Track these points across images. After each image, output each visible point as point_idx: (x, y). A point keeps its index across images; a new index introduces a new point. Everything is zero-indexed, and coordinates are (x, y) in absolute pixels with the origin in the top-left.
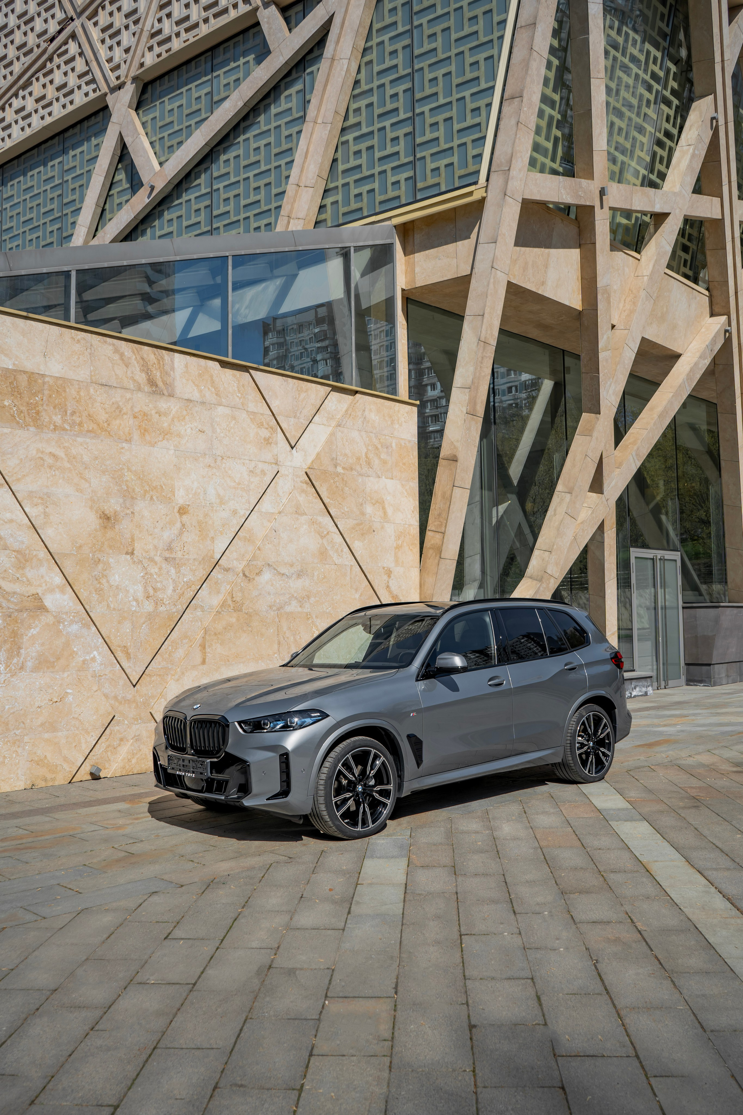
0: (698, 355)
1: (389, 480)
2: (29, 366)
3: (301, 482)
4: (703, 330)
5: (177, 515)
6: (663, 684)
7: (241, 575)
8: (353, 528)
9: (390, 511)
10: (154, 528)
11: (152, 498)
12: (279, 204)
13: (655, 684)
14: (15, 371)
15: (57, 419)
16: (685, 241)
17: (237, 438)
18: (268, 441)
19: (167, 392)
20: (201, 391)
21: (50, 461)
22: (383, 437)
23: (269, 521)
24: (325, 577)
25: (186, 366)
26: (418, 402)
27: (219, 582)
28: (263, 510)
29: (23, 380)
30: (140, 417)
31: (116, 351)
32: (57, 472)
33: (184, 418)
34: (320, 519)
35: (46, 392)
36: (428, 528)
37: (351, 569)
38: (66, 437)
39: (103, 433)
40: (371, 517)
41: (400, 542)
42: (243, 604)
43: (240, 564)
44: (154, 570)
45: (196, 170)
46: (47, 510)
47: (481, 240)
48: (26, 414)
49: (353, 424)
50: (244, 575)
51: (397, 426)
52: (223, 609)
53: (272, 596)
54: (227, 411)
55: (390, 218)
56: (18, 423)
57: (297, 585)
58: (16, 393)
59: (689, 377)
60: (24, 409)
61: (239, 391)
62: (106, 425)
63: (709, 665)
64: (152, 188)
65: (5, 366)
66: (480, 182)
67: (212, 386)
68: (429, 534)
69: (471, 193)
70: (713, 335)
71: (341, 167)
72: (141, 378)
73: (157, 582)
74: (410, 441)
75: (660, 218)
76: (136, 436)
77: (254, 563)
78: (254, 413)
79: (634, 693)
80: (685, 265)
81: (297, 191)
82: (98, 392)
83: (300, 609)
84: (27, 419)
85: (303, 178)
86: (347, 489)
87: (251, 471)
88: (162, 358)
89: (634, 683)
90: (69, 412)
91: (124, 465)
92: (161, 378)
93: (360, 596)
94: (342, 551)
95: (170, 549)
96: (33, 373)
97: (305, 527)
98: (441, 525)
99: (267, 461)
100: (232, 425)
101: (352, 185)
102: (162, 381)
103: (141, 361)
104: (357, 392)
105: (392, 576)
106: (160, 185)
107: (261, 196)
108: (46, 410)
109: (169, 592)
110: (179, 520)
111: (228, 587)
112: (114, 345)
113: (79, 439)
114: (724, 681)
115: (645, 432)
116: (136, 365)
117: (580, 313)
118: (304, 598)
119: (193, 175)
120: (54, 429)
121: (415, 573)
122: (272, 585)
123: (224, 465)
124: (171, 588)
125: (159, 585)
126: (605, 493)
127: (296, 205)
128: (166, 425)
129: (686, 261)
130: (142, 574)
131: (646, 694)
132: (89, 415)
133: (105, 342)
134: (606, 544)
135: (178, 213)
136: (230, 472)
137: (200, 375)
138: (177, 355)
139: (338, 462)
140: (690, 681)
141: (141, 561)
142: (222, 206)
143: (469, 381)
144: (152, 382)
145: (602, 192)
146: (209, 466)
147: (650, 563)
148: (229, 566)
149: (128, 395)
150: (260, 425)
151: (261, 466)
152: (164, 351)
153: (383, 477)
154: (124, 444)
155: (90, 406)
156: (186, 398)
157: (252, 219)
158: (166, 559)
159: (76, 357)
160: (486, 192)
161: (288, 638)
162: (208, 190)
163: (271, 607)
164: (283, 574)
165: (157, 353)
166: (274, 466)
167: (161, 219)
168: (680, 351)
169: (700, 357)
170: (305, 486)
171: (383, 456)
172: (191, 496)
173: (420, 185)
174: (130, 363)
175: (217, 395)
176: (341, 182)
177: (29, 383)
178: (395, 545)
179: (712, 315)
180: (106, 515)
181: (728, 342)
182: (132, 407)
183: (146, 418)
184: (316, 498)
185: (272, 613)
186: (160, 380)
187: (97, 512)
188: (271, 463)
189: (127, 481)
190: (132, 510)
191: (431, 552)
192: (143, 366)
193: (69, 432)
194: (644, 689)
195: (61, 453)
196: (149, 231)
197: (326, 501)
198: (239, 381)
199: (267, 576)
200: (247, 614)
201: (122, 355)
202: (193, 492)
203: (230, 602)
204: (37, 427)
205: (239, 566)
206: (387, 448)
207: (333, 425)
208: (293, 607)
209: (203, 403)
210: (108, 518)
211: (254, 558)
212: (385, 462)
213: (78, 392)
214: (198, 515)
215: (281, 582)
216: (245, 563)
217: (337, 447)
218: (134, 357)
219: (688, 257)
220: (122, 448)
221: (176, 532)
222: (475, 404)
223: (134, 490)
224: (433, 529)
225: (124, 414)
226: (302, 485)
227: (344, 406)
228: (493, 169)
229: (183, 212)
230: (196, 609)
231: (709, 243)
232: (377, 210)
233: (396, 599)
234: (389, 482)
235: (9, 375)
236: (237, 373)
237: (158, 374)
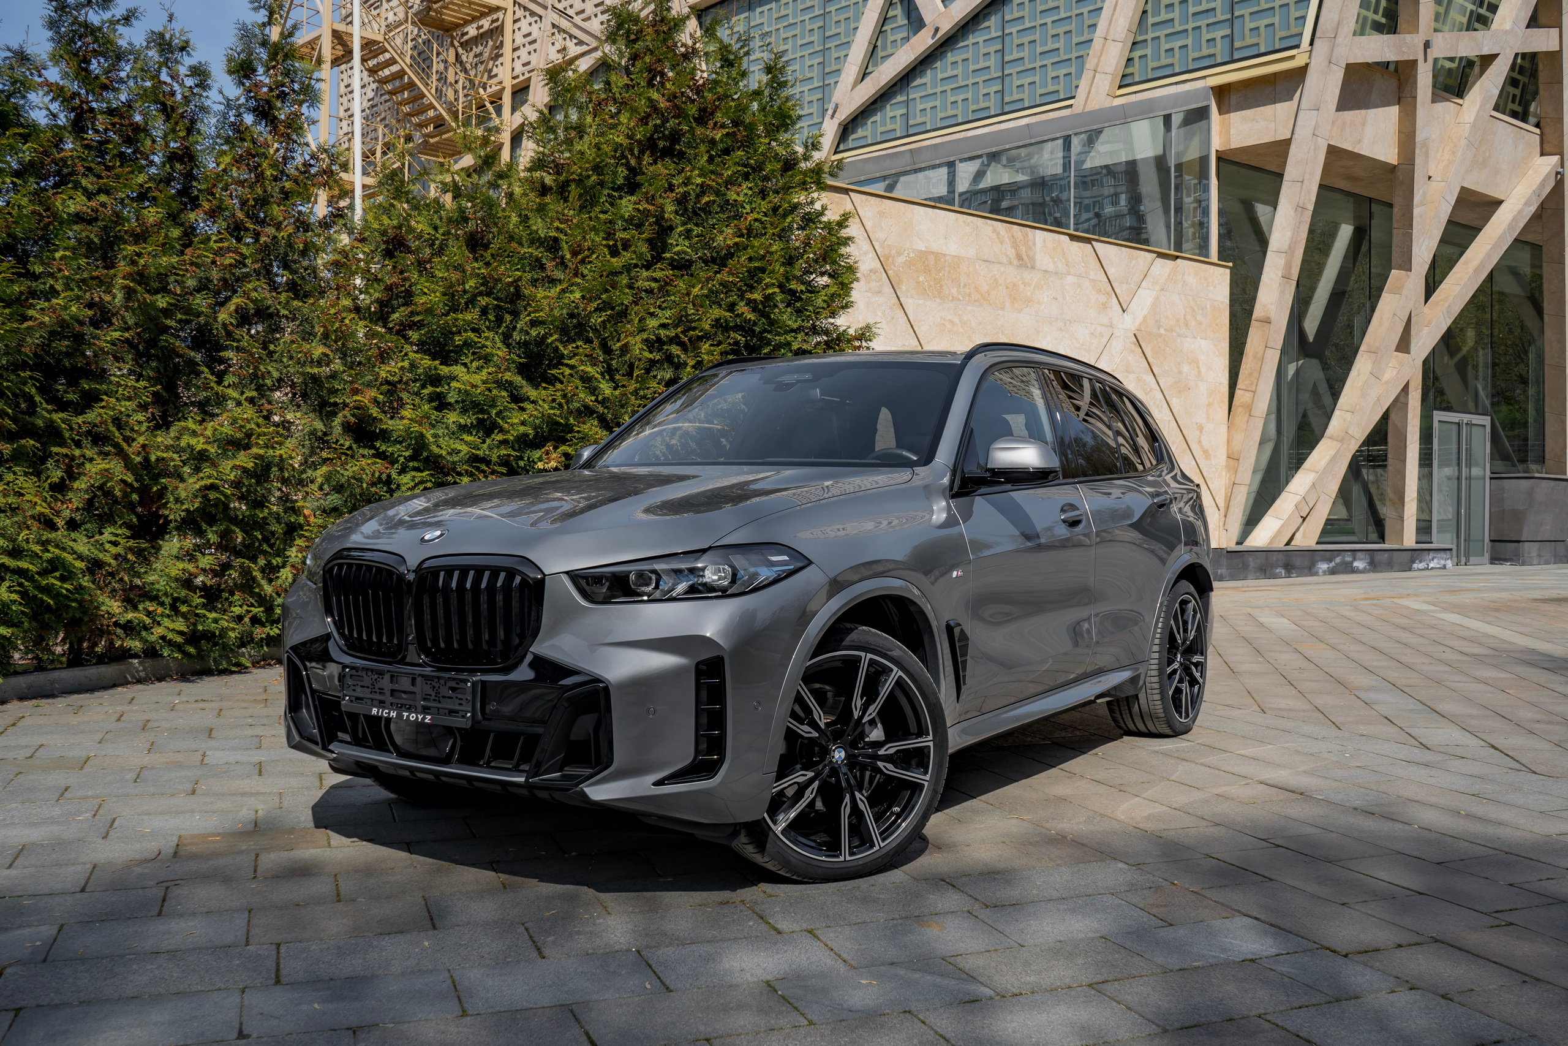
0: (1523, 201)
2: (935, 247)
3: (1131, 341)
4: (1530, 172)
6: (1463, 560)
8: (1172, 386)
9: (1203, 370)
12: (1080, 53)
13: (1455, 559)
14: (927, 252)
15: (954, 291)
16: (1516, 75)
17: (1082, 304)
18: (1105, 306)
19: (1030, 264)
20: (1055, 263)
21: (949, 326)
22: (1200, 300)
25: (1044, 241)
26: (1231, 264)
29: (931, 258)
30: (1011, 287)
31: (994, 231)
32: (954, 336)
33: (1042, 288)
34: (1145, 377)
35: (947, 269)
36: (1238, 386)
37: (1169, 425)
38: (960, 306)
39: (985, 302)
40: (1187, 375)
41: (1212, 400)
45: (985, 11)
47: (1302, 106)
48: (934, 288)
49: (1174, 287)
51: (1211, 288)
54: (1074, 280)
55: (1204, 77)
56: (929, 296)
58: (927, 271)
59: (1511, 227)
60: (932, 283)
61: (1083, 261)
62: (987, 295)
63: (1519, 542)
64: (937, 30)
65: (921, 249)
66: (1302, 46)
67: (1063, 258)
68: (1238, 393)
69: (1293, 57)
70: (1541, 178)
71: (1151, 20)
72: (1012, 253)
74: (1222, 303)
75: (1488, 60)
76: (1008, 304)
78: (1094, 280)
79: (1431, 565)
80: (1513, 101)
81: (1104, 45)
82: (982, 268)
84: (934, 291)
85: (1111, 31)
86: (1168, 349)
87: (1092, 334)
88: (1027, 235)
89: (1432, 554)
90: (962, 285)
91: (999, 329)
92: (1026, 252)
94: (1162, 407)
96: (938, 253)
98: (1252, 384)
99: (1105, 324)
100: (1078, 292)
101: (1163, 39)
102: (1027, 255)
103: (1013, 239)
104: (1177, 257)
105: (1204, 432)
106: (946, 26)
107: (1060, 44)
108: (946, 284)
112: (993, 226)
113: (969, 308)
114: (1535, 561)
115: (1458, 288)
116: (1009, 242)
117: (1395, 167)
119: (981, 16)
120: (952, 300)
121: (1223, 430)
123: (1071, 328)
126: (1412, 352)
127: (1102, 59)
128: (1029, 294)
129: (1514, 96)
131: (1444, 567)
132: (975, 287)
134: (1410, 405)
135: (965, 56)
136: (1076, 335)
137: (1054, 248)
138: (1037, 231)
139: (1161, 324)
140: (1495, 559)
142: (1015, 52)
143: (1285, 247)
144: (1019, 257)
145: (1427, 45)
146: (1061, 329)
147: (1455, 428)
149: (1002, 269)
150: (1099, 291)
151: (1099, 328)
152: (1028, 229)
153: (1198, 338)
154: (999, 312)
155: (976, 279)
156: (1044, 269)
157: (1049, 67)
159: (967, 238)
160: (1310, 57)
162: (1000, 33)
165: (1023, 231)
166: (1111, 325)
167: (944, 61)
168: (1501, 197)
169: (1525, 204)
170: (1134, 345)
171: (1199, 318)
173: (1237, 44)
174: (1004, 241)
175: (1067, 265)
176: (1150, 36)
177: (936, 262)
178: (1207, 403)
179: (1543, 154)
181: (1559, 184)
182: (1005, 279)
183: (1015, 288)
184: (1142, 357)
186: (1025, 254)
188: (1108, 326)
191: (1240, 409)
192: (1013, 242)
193: (962, 302)
194: (1443, 562)
195: (956, 320)
196: (929, 72)
197: (1150, 360)
198: (1083, 252)
201: (998, 234)
204: (941, 298)
206: (1202, 310)
207: (1158, 290)
209: (1056, 273)
212: (1200, 323)
213: (968, 268)
217: (1160, 310)
218: (1006, 235)
219: (1518, 92)
220: (998, 315)
222: (1290, 268)
224: (1243, 387)
225: (1000, 285)
226: (1131, 345)
227: (1167, 271)
228: (1318, 34)
229: (969, 55)
231: (1543, 77)
232: (1190, 67)
233: (1206, 453)
234: (1203, 342)
235: (923, 255)
236: (1082, 245)
237: (1023, 249)
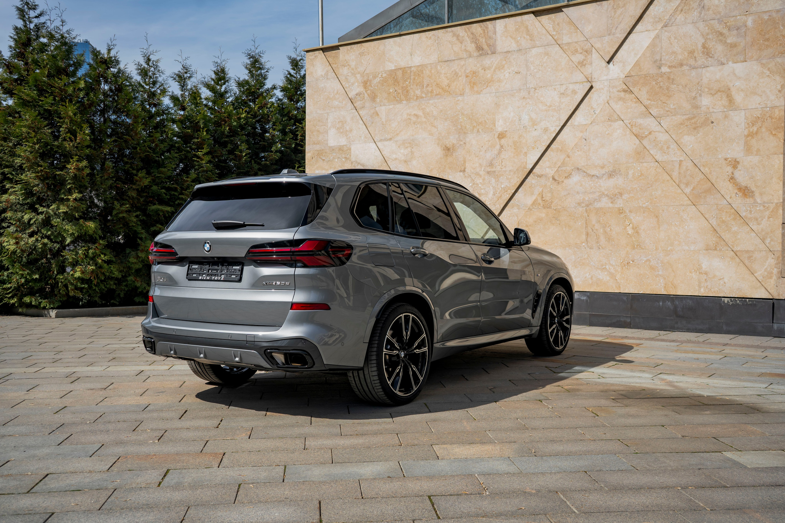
1: (739, 65)
2: (403, 64)
3: (618, 91)
5: (497, 140)
7: (551, 179)
8: (681, 124)
9: (738, 98)
10: (480, 152)
11: (478, 131)
14: (395, 70)
15: (418, 92)
17: (549, 70)
18: (582, 64)
19: (491, 51)
20: (518, 42)
21: (414, 119)
22: (732, 19)
23: (582, 132)
24: (642, 174)
25: (506, 27)
27: (533, 186)
28: (576, 123)
29: (400, 73)
30: (470, 76)
31: (454, 35)
32: (418, 125)
33: (504, 67)
34: (640, 121)
35: (412, 77)
37: (680, 165)
38: (423, 102)
39: (446, 93)
40: (708, 108)
41: (755, 129)
42: (552, 202)
43: (552, 170)
44: (479, 181)
46: (413, 150)
48: (401, 93)
49: (686, 18)
50: (554, 179)
52: (534, 207)
53: (581, 195)
54: (541, 50)
56: (397, 100)
57: (607, 184)
58: (396, 83)
60: (400, 91)
61: (554, 30)
62: (447, 88)
65: (391, 69)
67: (527, 35)
72: (471, 47)
73: (481, 189)
74: (778, 11)
76: (467, 90)
77: (564, 168)
78: (569, 44)
82: (443, 67)
83: (611, 205)
84: (402, 97)
86: (673, 87)
87: (563, 94)
88: (487, 28)
90: (425, 86)
91: (459, 111)
92: (486, 42)
93: (692, 190)
94: (668, 148)
95: (491, 164)
96: (405, 68)
97: (618, 131)
99: (579, 81)
100: (544, 61)
102: (487, 44)
103: (472, 36)
105: (739, 167)
108: (412, 89)
109: (491, 195)
110: (499, 143)
111: (541, 190)
112: (452, 31)
113: (431, 102)
116: (468, 40)
118: (616, 195)
120: (417, 99)
122: (581, 185)
123: (536, 94)
124: (492, 193)
125: (483, 191)
128: (489, 76)
130: (471, 185)
132: (437, 84)
133: (447, 32)
136: (542, 99)
137: (517, 30)
138: (498, 21)
139: (663, 62)
141: (470, 176)
144: (479, 48)
146: (524, 98)
148: (542, 173)
149: (462, 63)
150: (575, 52)
151: (571, 87)
152: (488, 23)
153: (730, 63)
154: (459, 98)
155: (438, 78)
156: (506, 51)
158: (488, 173)
159: (429, 49)
161: (597, 230)
163: (579, 204)
164: (593, 176)
165: (483, 26)
166: (585, 84)
170: (622, 94)
171: (731, 40)
172: (508, 124)
174: (463, 40)
175: (531, 40)
177: (403, 74)
178: (746, 133)
180: (447, 147)
182: (465, 70)
183: (474, 75)
184: (636, 102)
185: (581, 209)
186: (485, 44)
187: (441, 146)
188: (582, 82)
189: (461, 122)
190: (464, 141)
192: (472, 38)
193: (425, 99)
195: (420, 113)
197: (647, 103)
198: (554, 22)
199: (576, 178)
200: (555, 210)
201: (458, 36)
202: (510, 121)
203: (540, 201)
204: (407, 100)
205: (551, 172)
206: (737, 30)
207: (660, 28)
208: (605, 203)
209: (520, 50)
210: (448, 149)
211: (563, 164)
212: (733, 46)
213: (431, 71)
214: (513, 137)
215: (591, 183)
216: (556, 170)
217: (662, 48)
218: (466, 34)
220: (458, 101)
221: (496, 152)
223: (465, 128)
225: (460, 76)
226: (620, 93)
227: (677, 3)
230: (513, 207)
233: (745, 192)
234: (735, 65)
235: (392, 74)
236: (552, 16)
237: (483, 41)
